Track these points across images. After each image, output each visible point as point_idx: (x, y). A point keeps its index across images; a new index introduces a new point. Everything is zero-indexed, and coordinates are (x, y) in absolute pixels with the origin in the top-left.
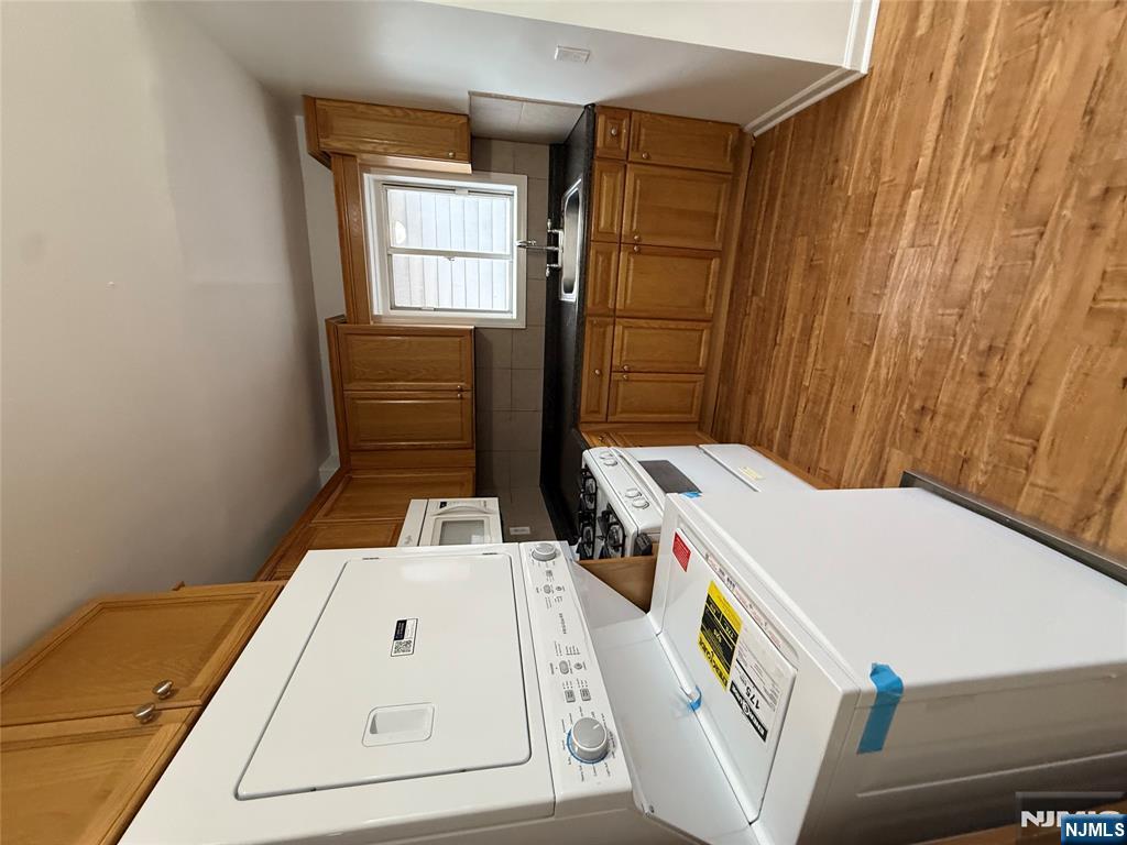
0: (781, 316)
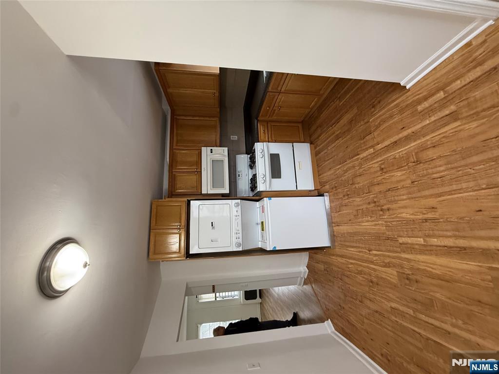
0: (338, 121)
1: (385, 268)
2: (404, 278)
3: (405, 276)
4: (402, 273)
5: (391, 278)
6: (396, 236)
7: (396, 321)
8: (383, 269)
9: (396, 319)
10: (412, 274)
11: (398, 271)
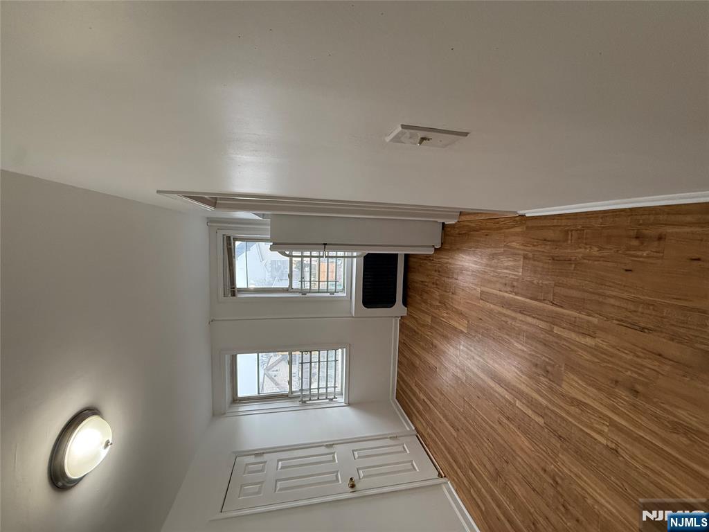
1: (585, 401)
2: (552, 374)
3: (551, 377)
4: (553, 381)
5: (577, 382)
6: (546, 430)
7: (590, 316)
8: (588, 401)
9: (590, 318)
10: (539, 375)
11: (558, 387)
